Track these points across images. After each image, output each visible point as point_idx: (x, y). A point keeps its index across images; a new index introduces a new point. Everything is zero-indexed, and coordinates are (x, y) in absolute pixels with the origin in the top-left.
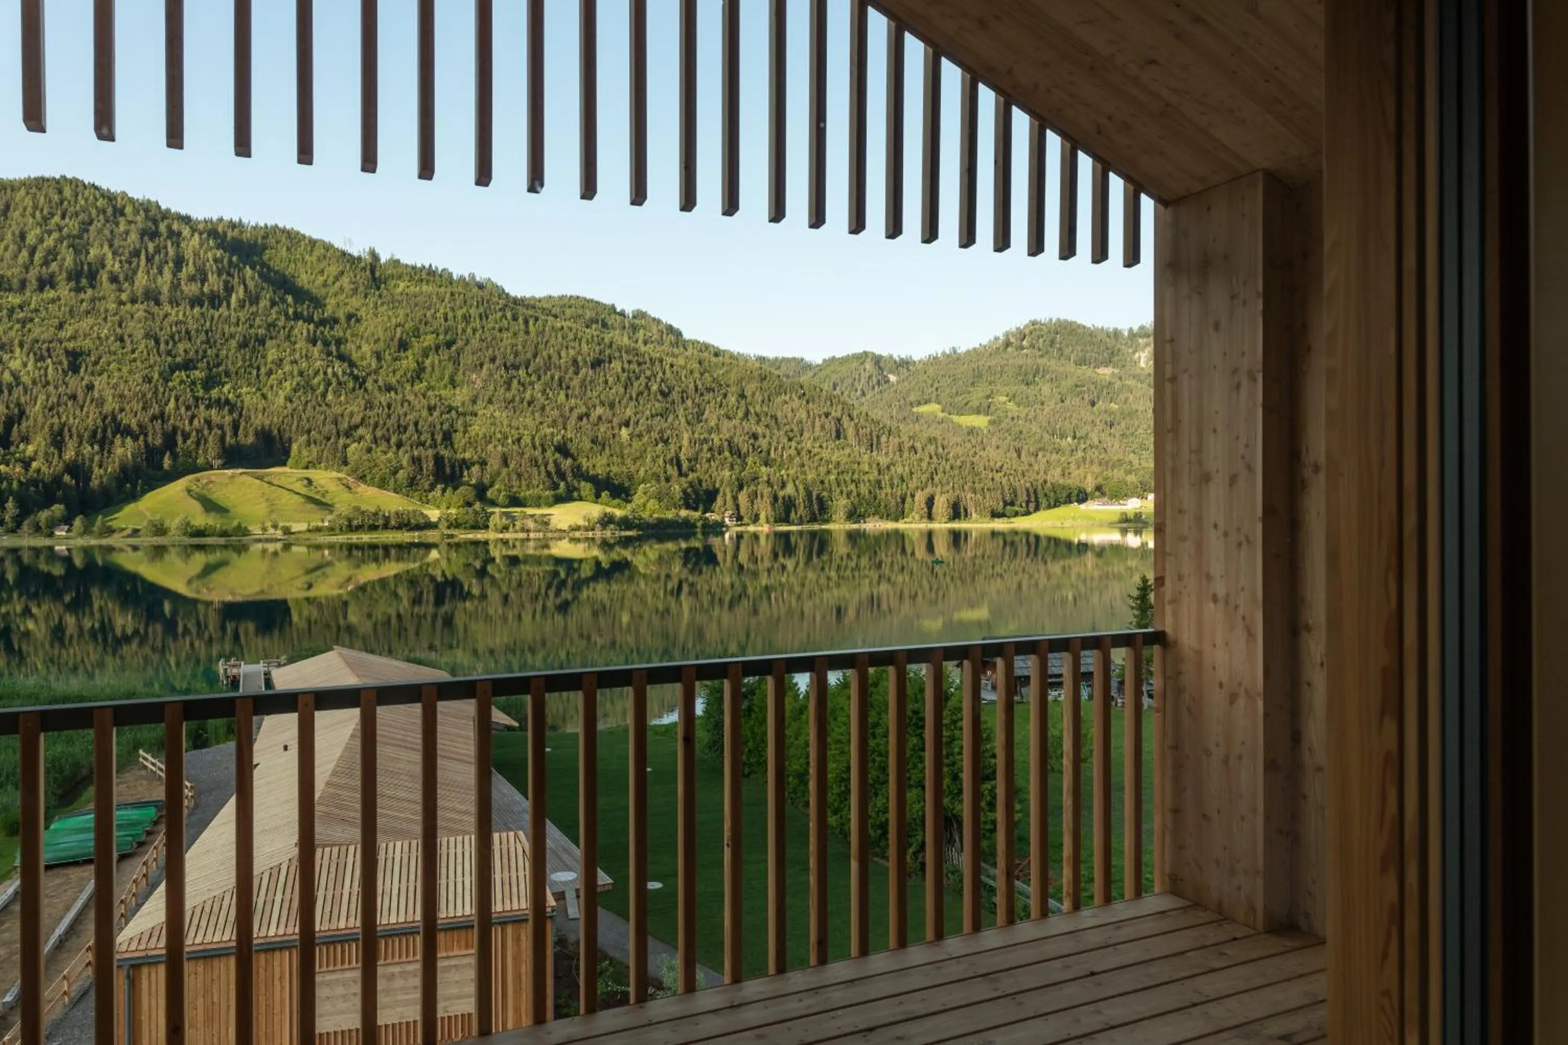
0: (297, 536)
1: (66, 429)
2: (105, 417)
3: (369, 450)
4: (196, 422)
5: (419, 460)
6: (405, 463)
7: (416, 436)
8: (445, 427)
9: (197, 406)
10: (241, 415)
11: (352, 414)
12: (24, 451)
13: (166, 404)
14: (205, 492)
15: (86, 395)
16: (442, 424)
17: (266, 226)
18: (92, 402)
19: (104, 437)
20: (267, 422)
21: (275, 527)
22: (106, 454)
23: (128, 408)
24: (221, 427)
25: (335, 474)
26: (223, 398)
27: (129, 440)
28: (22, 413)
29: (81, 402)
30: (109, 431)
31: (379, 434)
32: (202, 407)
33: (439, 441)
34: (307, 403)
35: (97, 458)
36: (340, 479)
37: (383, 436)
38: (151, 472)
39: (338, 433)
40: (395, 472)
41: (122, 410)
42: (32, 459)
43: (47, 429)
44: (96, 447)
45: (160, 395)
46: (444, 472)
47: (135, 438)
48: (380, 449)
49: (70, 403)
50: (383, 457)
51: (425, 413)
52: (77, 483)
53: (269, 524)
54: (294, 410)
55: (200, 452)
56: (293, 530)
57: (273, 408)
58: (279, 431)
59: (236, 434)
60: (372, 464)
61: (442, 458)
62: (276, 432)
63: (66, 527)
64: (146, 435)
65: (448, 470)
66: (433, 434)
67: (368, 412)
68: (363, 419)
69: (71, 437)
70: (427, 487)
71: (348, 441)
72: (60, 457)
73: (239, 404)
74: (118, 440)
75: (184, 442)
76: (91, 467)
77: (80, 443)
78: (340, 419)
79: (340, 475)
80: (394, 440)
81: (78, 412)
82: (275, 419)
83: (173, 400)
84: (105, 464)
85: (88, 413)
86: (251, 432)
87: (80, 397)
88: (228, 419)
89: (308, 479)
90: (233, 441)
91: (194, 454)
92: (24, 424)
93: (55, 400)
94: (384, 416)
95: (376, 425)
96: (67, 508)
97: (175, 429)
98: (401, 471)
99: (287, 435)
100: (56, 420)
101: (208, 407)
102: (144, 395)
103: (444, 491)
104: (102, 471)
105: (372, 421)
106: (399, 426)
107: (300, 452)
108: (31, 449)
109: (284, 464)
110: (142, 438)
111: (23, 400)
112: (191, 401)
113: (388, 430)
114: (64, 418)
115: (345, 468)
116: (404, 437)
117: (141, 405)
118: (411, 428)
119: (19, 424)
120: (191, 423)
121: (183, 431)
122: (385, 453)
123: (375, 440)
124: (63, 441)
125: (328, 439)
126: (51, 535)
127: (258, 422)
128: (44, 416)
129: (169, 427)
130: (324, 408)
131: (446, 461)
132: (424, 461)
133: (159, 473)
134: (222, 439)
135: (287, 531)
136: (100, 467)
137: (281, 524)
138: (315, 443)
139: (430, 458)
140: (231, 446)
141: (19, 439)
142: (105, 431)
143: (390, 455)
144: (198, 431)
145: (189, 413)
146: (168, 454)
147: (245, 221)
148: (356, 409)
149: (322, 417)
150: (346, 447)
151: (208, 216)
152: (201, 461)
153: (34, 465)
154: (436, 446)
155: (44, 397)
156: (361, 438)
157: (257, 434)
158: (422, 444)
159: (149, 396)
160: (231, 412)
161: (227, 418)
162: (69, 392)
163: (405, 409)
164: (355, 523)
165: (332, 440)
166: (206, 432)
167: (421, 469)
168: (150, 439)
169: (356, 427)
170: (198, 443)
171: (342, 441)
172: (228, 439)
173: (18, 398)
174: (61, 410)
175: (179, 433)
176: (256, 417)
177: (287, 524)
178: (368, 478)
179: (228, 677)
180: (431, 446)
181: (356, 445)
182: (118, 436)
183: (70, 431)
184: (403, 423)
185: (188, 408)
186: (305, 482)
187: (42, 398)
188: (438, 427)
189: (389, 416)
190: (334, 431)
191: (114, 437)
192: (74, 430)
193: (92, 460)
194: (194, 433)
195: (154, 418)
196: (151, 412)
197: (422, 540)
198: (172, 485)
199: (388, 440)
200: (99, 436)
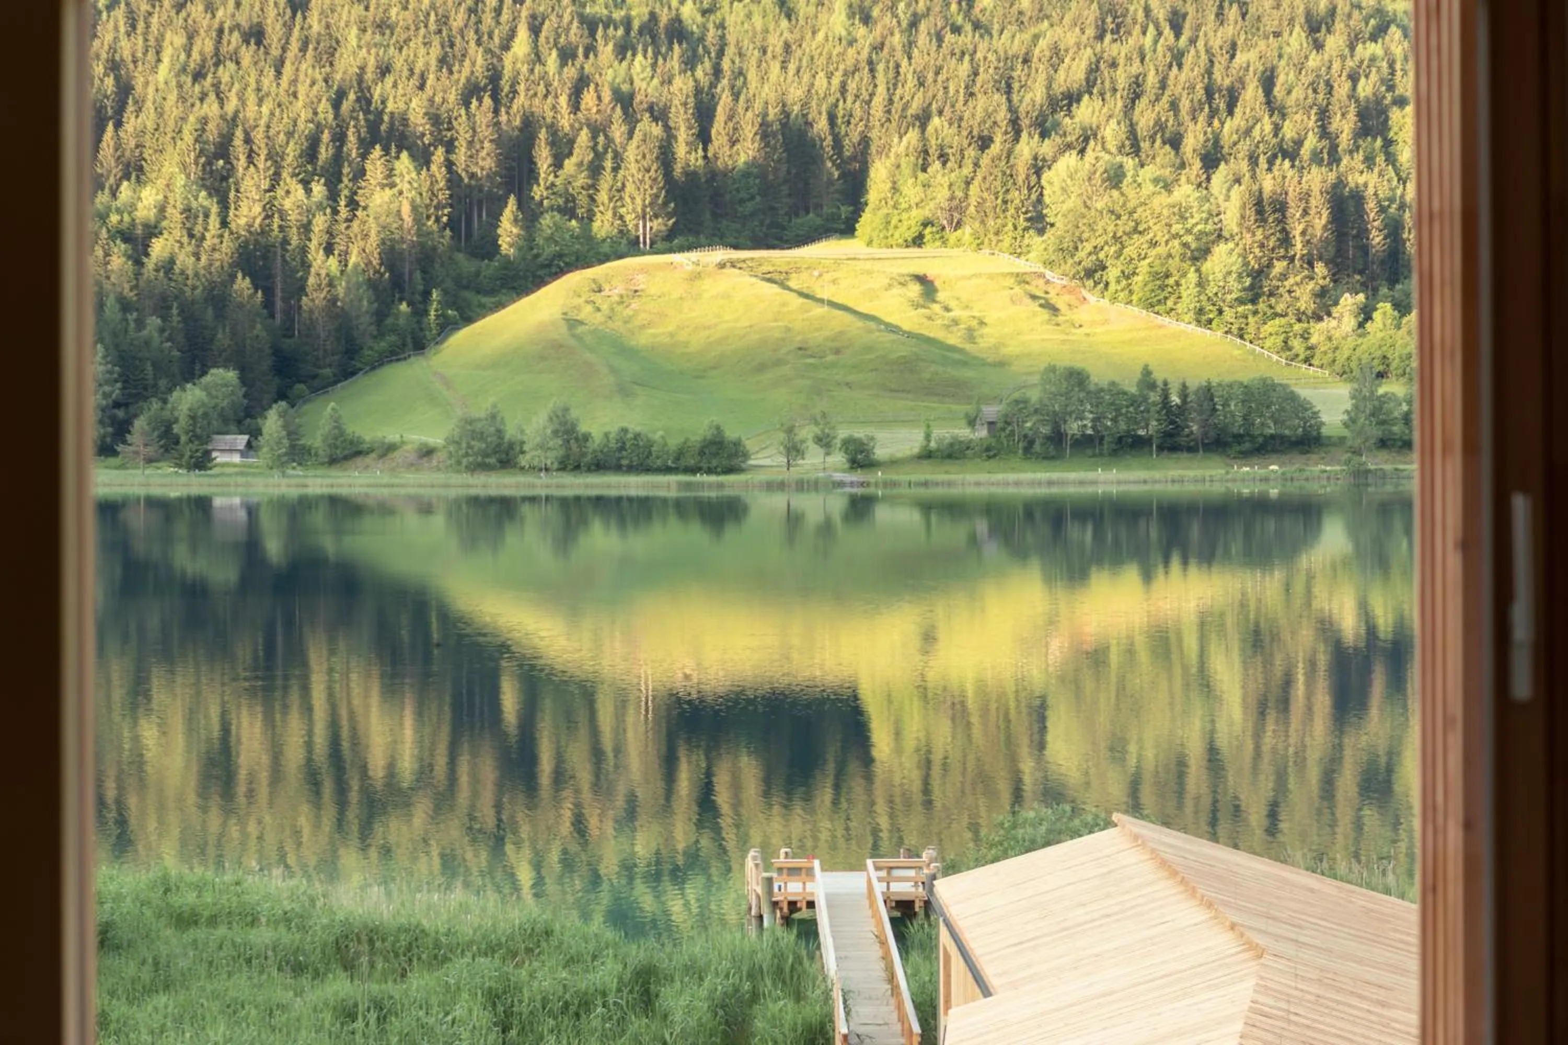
1: (239, 133)
2: (341, 95)
3: (1115, 178)
4: (589, 98)
5: (1281, 207)
6: (1231, 220)
7: (1267, 125)
8: (1365, 89)
9: (590, 49)
10: (717, 72)
11: (1057, 55)
12: (132, 207)
13: (506, 46)
14: (617, 325)
15: (289, 28)
16: (1354, 78)
18: (304, 49)
19: (338, 159)
20: (795, 94)
21: (824, 442)
22: (344, 212)
23: (399, 63)
24: (659, 114)
25: (1007, 263)
26: (664, 18)
27: (404, 163)
28: (125, 90)
29: (275, 52)
30: (352, 137)
31: (1145, 118)
32: (606, 51)
33: (1345, 140)
34: (914, 24)
35: (320, 222)
36: (1022, 279)
37: (1160, 126)
38: (465, 264)
39: (1015, 125)
40: (1200, 254)
41: (385, 70)
42: (152, 230)
43: (188, 137)
44: (319, 189)
45: (488, 19)
46: (1365, 250)
47: (422, 159)
48: (1149, 172)
49: (247, 55)
50: (1161, 201)
51: (1297, 39)
52: (268, 303)
53: (807, 433)
54: (878, 47)
55: (603, 196)
57: (812, 45)
58: (832, 118)
59: (704, 137)
60: (1125, 225)
61: (1358, 197)
62: (821, 125)
63: (242, 440)
64: (450, 146)
65: (1377, 239)
66: (1324, 115)
67: (1111, 48)
68: (1093, 70)
69: (251, 157)
70: (1306, 302)
71: (1047, 148)
72: (224, 224)
73: (712, 35)
74: (375, 164)
75: (558, 164)
76: (304, 250)
77: (276, 178)
78: (1019, 72)
79: (1021, 265)
80: (1193, 140)
81: (268, 81)
82: (821, 82)
83: (523, 34)
84: (340, 245)
85: (294, 82)
86: (749, 130)
87: (274, 32)
88: (682, 85)
89: (922, 279)
90: (696, 160)
91: (583, 200)
92: (131, 124)
93: (209, 47)
94: (1162, 56)
95: (1136, 93)
96: (243, 380)
97: (529, 125)
98: (1220, 250)
99: (854, 136)
100: (211, 108)
101: (623, 50)
102: (444, 20)
103: (1366, 314)
104: (333, 263)
105: (1122, 78)
106: (1209, 92)
107: (895, 189)
108: (149, 198)
109: (848, 230)
110: (439, 155)
111: (126, 48)
112: (575, 33)
113: (1174, 106)
114: (232, 104)
115: (1036, 241)
116: (1230, 126)
117: (436, 51)
118: (1252, 94)
119: (118, 125)
120: (575, 106)
121: (553, 129)
122: (1168, 187)
123: (1133, 144)
124: (231, 169)
125: (984, 143)
126: (201, 462)
127: (768, 92)
128: (182, 99)
129: (511, 119)
130: (967, 38)
131: (1371, 205)
132: (1294, 212)
133: (489, 268)
134: (666, 156)
135: (860, 456)
136: (329, 250)
137: (843, 433)
138: (943, 158)
139: (1317, 201)
140: (691, 176)
141: (117, 171)
142: (339, 138)
143: (1185, 192)
144: (597, 130)
145: (570, 72)
146: (511, 206)
148: (1070, 38)
149: (965, 68)
150: (1038, 167)
152: (603, 226)
153: (159, 248)
154: (1334, 158)
155: (180, 40)
156: (1087, 137)
157: (765, 132)
158: (1290, 152)
159: (458, 20)
160: (690, 63)
161: (678, 82)
162: (243, 19)
163: (1229, 30)
164: (1073, 428)
165: (996, 148)
166: (618, 131)
167: (1286, 240)
168: (461, 157)
169: (1072, 98)
170: (595, 170)
171: (1027, 147)
172: (681, 150)
173: (113, 49)
174: (225, 73)
175: (543, 134)
176: (763, 79)
177: (860, 433)
178: (1112, 273)
179: (775, 904)
180: (1316, 158)
181: (1070, 159)
182: (377, 151)
183: (248, 140)
184: (1221, 79)
185: (566, 55)
186: (915, 289)
187: (175, 40)
188: (1342, 89)
189: (1178, 58)
190: (1002, 115)
191: (364, 156)
192: (258, 136)
193: (306, 228)
194: (584, 137)
195: (471, 92)
196: (463, 74)
197: (1293, 488)
198: (526, 302)
199: (1175, 142)
200: (325, 153)
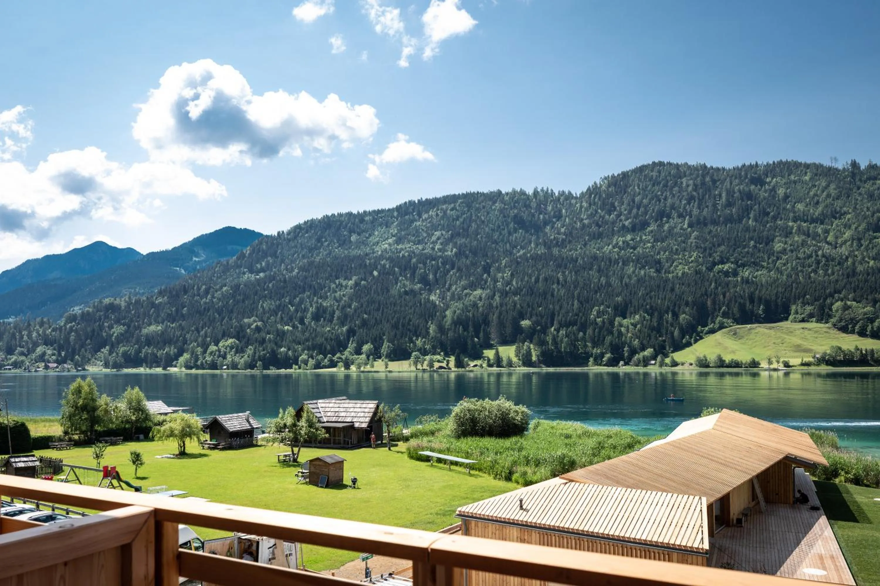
0: (793, 368)
4: (727, 296)
13: (709, 286)
17: (774, 162)
20: (774, 294)
21: (778, 361)
22: (675, 319)
24: (743, 298)
31: (859, 293)
32: (731, 286)
39: (826, 296)
49: (656, 291)
56: (791, 364)
58: (782, 298)
62: (779, 300)
63: (653, 362)
71: (834, 301)
79: (826, 326)
82: (780, 291)
85: (666, 295)
87: (662, 287)
90: (751, 306)
96: (655, 350)
99: (788, 300)
100: (649, 301)
101: (735, 286)
102: (696, 282)
107: (797, 311)
109: (786, 319)
112: (725, 283)
114: (653, 300)
115: (830, 322)
117: (695, 288)
120: (724, 296)
126: (646, 366)
127: (768, 292)
128: (643, 299)
133: (706, 329)
134: (743, 306)
135: (787, 365)
136: (672, 326)
137: (782, 360)
145: (723, 291)
147: (760, 163)
150: (832, 305)
151: (735, 165)
155: (644, 289)
156: (844, 298)
159: (699, 282)
160: (750, 288)
161: (747, 291)
162: (656, 284)
164: (838, 359)
171: (828, 301)
174: (652, 295)
175: (717, 303)
181: (839, 303)
185: (723, 288)
186: (802, 331)
187: (642, 289)
198: (713, 335)
